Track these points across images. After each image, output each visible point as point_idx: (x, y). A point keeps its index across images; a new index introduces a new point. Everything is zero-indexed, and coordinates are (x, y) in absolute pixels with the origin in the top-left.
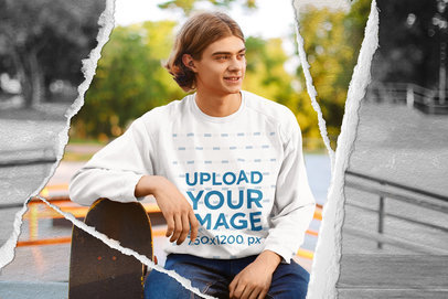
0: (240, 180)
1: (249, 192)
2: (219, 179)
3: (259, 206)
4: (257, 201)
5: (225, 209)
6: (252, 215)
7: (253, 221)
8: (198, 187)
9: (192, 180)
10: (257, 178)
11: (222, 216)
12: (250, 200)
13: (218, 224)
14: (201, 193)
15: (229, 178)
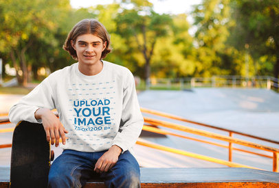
0: (99, 103)
1: (103, 108)
2: (89, 103)
3: (109, 114)
4: (107, 112)
5: (92, 116)
6: (105, 118)
7: (106, 121)
8: (79, 107)
9: (76, 104)
10: (107, 102)
11: (91, 119)
12: (104, 112)
13: (89, 123)
14: (80, 109)
15: (94, 103)
